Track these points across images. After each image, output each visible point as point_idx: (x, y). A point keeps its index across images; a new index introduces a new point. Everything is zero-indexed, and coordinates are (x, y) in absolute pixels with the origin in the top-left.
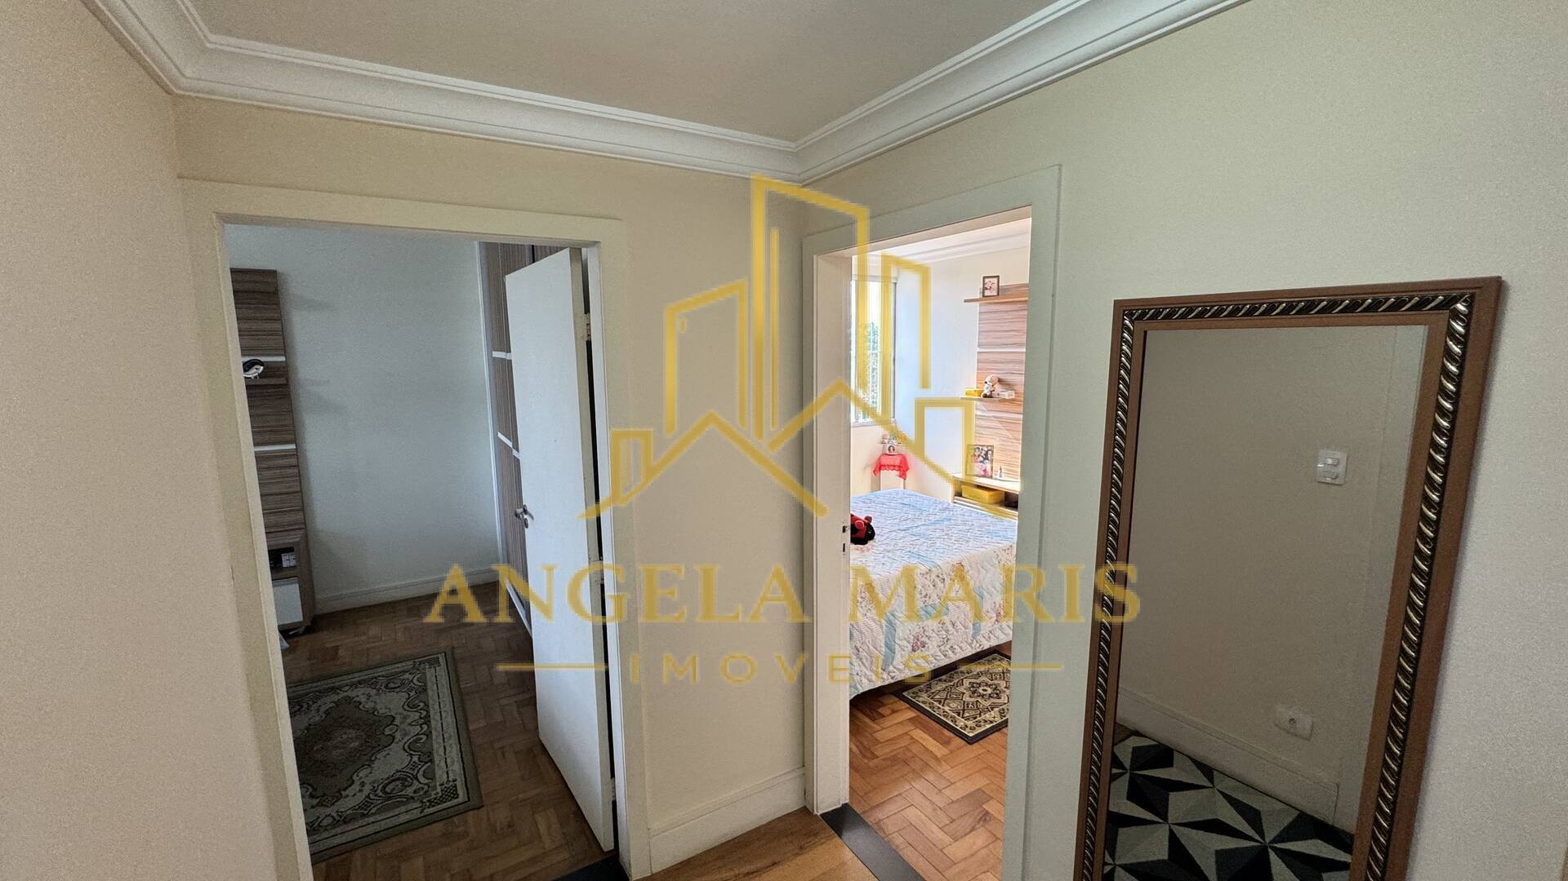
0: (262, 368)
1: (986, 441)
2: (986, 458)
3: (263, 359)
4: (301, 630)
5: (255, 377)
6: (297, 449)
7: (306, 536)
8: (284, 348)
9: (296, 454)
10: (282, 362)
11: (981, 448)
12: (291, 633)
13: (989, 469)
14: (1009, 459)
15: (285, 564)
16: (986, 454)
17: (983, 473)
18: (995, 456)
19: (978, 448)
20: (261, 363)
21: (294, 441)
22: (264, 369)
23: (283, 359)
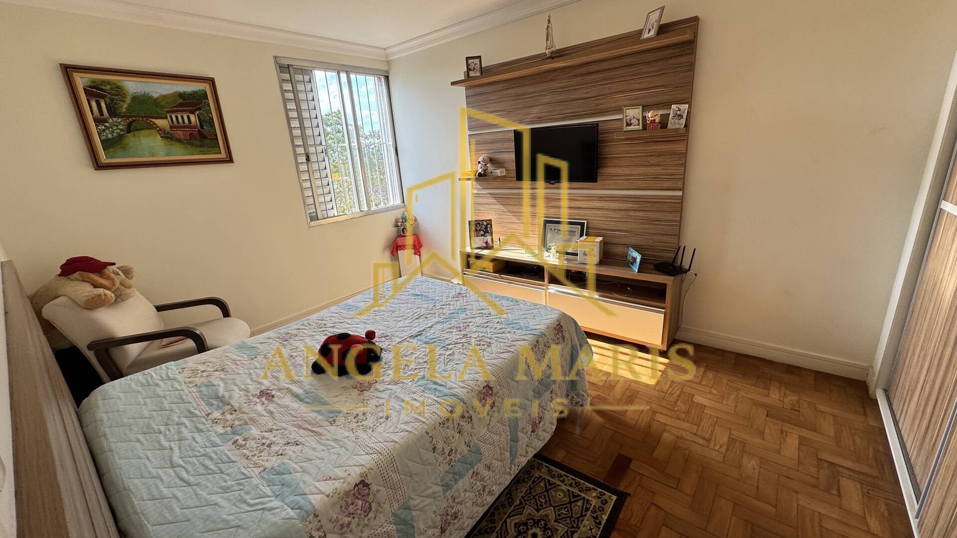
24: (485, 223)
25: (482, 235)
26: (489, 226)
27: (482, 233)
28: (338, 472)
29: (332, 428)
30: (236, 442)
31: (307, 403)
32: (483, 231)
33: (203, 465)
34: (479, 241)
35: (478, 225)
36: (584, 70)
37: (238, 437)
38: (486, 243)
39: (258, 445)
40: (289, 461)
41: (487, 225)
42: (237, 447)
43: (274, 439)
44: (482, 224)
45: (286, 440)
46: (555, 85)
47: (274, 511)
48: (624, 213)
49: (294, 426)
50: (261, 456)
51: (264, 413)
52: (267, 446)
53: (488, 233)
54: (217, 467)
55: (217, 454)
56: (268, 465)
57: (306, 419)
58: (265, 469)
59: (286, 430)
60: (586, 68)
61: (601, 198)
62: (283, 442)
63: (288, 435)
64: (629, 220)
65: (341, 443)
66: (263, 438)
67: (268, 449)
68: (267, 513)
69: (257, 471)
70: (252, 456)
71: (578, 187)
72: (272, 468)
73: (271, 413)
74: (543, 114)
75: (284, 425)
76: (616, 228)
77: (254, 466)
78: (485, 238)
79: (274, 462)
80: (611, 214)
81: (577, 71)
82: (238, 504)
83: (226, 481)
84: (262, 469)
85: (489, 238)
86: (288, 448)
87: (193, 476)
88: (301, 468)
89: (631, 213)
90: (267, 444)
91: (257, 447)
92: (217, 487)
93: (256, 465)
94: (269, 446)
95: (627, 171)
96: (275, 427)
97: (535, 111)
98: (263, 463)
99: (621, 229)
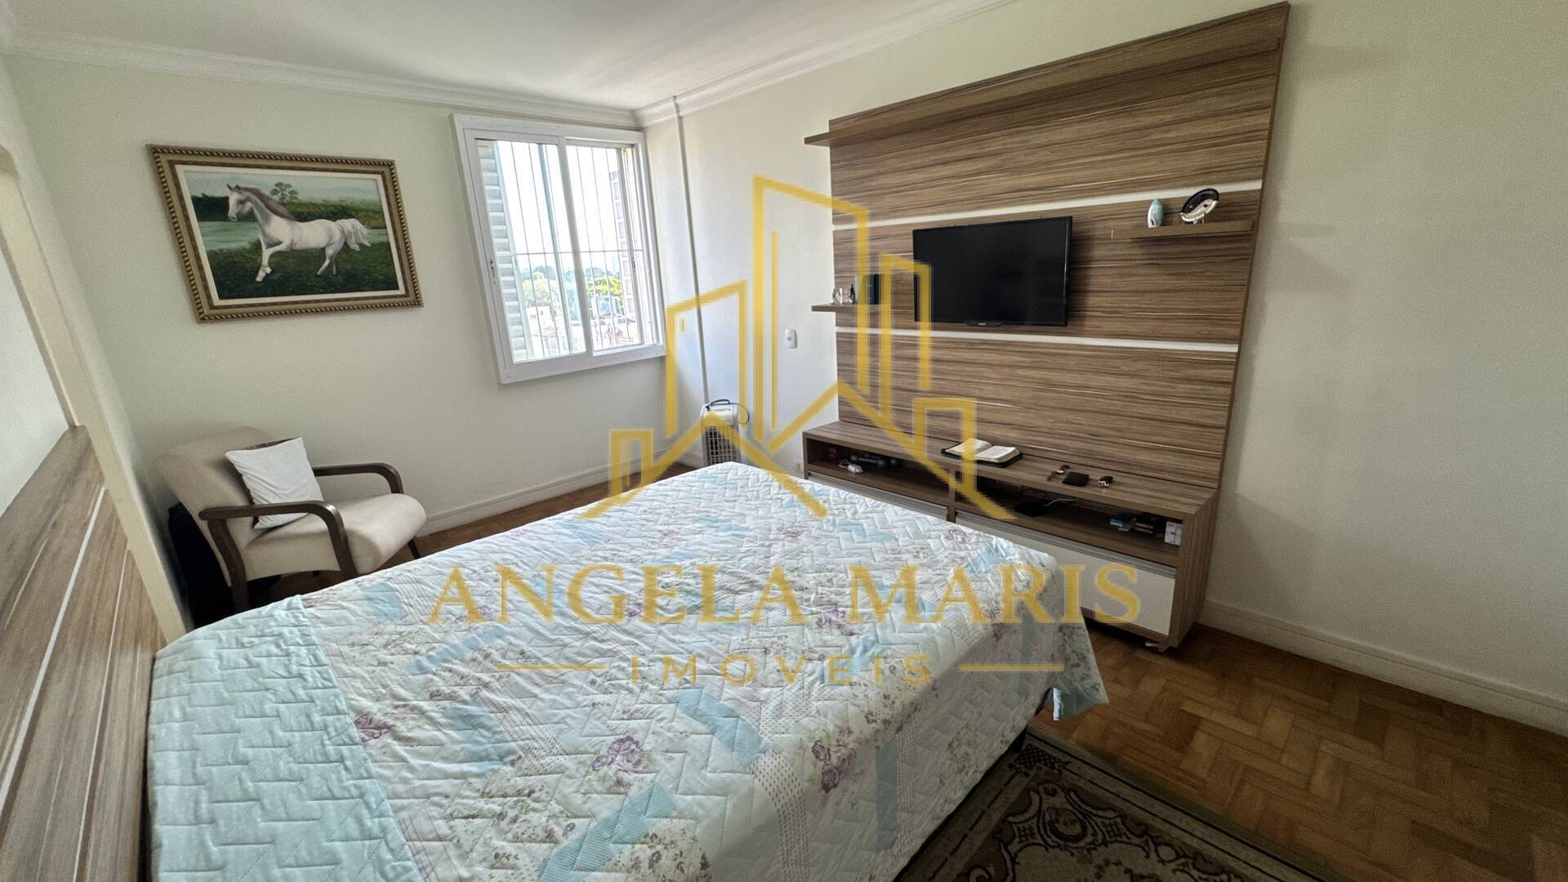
0: (1214, 203)
3: (1221, 189)
4: (1163, 648)
5: (1200, 221)
6: (1238, 354)
7: (1215, 502)
8: (1265, 168)
9: (1237, 363)
10: (1255, 191)
12: (1148, 645)
15: (1169, 538)
20: (1215, 195)
21: (1239, 340)
22: (1217, 207)
23: (1256, 185)
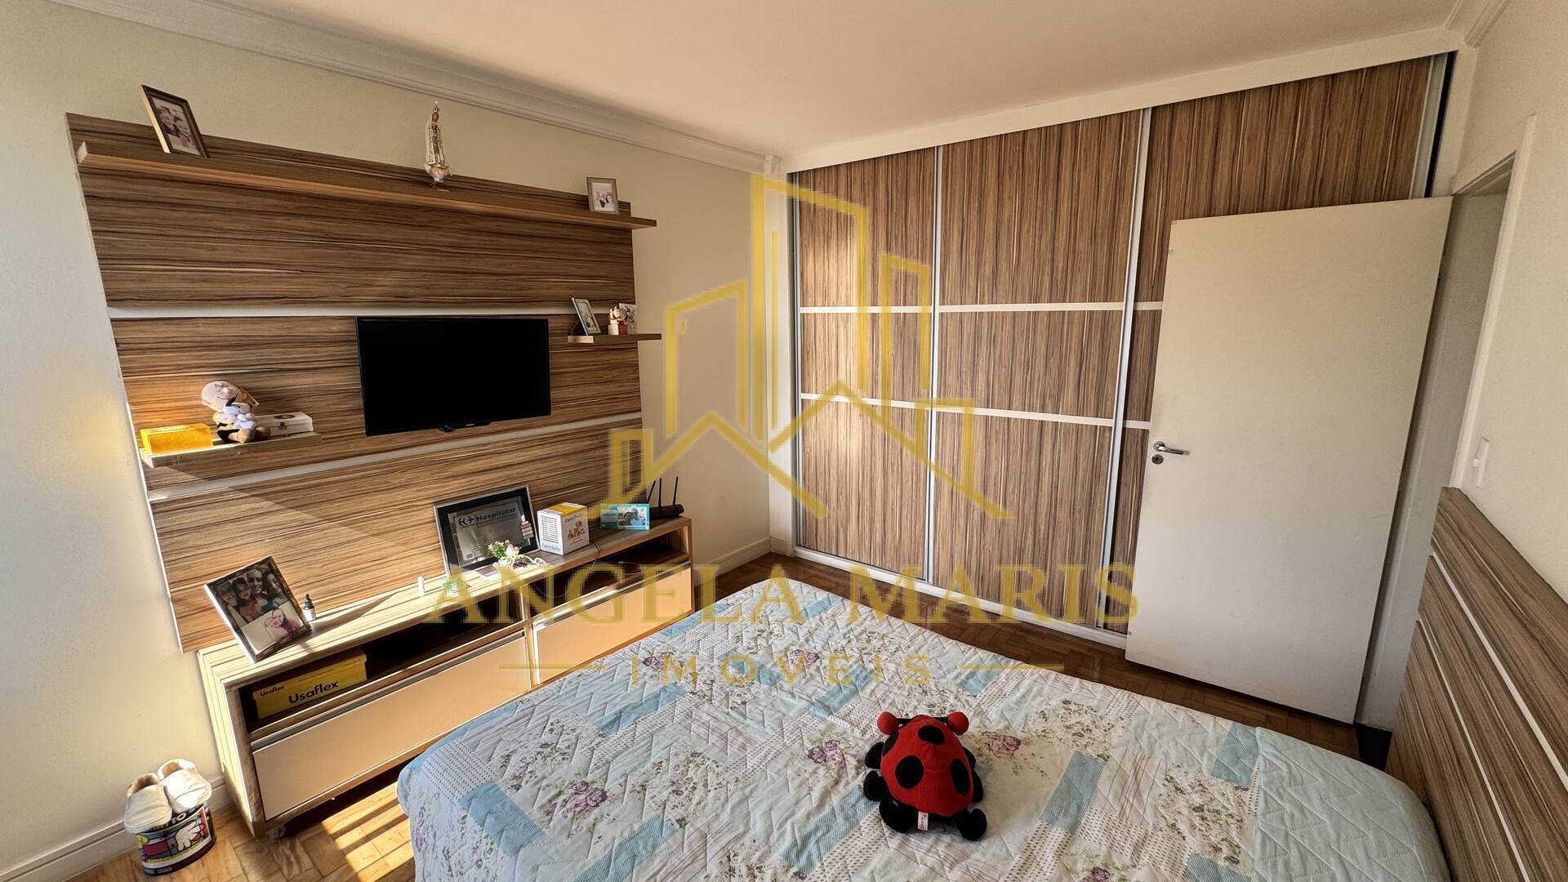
1: (244, 556)
2: (271, 596)
11: (245, 576)
13: (291, 615)
14: (317, 572)
16: (266, 585)
17: (283, 632)
18: (288, 577)
19: (241, 581)
24: (258, 574)
25: (266, 609)
26: (271, 577)
27: (262, 602)
28: (1181, 718)
29: (1115, 755)
30: (1229, 859)
31: (1079, 808)
32: (263, 596)
33: (1305, 867)
34: (264, 629)
35: (241, 587)
36: (492, 225)
37: (1222, 863)
38: (285, 624)
39: (1211, 823)
40: (1204, 770)
41: (265, 575)
42: (1237, 850)
43: (1185, 812)
44: (251, 580)
45: (1173, 795)
46: (434, 237)
47: (1273, 743)
48: (580, 456)
49: (1141, 802)
50: (1224, 807)
51: (1145, 859)
52: (1203, 810)
53: (278, 596)
54: (1289, 848)
55: (1275, 865)
56: (1229, 790)
57: (1120, 791)
58: (1237, 788)
59: (1156, 808)
60: (495, 223)
61: (544, 441)
62: (1180, 797)
63: (1165, 797)
64: (588, 466)
65: (1139, 730)
66: (1193, 827)
67: (1205, 807)
68: (1278, 747)
69: (1246, 796)
70: (1233, 818)
71: (500, 428)
72: (1229, 780)
73: (1137, 849)
74: (411, 291)
75: (1149, 812)
76: (573, 483)
77: (1242, 804)
78: (277, 613)
79: (1220, 789)
80: (562, 462)
81: (480, 225)
82: (1299, 780)
83: (1292, 816)
84: (1239, 792)
85: (286, 609)
86: (1184, 785)
87: (1329, 869)
88: (1202, 754)
89: (591, 454)
90: (1200, 814)
91: (1213, 822)
92: (1307, 819)
93: (1240, 803)
94: (1199, 809)
95: (577, 392)
96: (1163, 824)
97: (387, 282)
98: (1231, 798)
99: (579, 482)
